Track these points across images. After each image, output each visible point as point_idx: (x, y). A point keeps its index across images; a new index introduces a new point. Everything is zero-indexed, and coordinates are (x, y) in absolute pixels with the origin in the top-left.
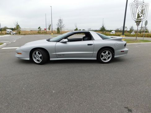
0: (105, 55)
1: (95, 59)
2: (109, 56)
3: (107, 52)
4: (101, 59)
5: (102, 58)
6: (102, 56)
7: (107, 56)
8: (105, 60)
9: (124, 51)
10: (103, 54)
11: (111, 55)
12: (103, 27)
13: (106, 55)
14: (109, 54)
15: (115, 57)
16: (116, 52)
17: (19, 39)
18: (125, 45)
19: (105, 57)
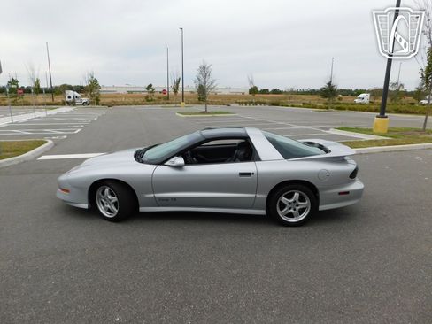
0: (290, 203)
1: (263, 212)
2: (302, 204)
3: (296, 195)
4: (280, 212)
5: (281, 210)
6: (282, 206)
7: (298, 206)
8: (290, 215)
9: (347, 193)
10: (284, 199)
11: (307, 203)
12: (329, 84)
13: (295, 202)
14: (302, 199)
15: (321, 208)
16: (322, 194)
17: (93, 121)
18: (353, 175)
19: (290, 209)
